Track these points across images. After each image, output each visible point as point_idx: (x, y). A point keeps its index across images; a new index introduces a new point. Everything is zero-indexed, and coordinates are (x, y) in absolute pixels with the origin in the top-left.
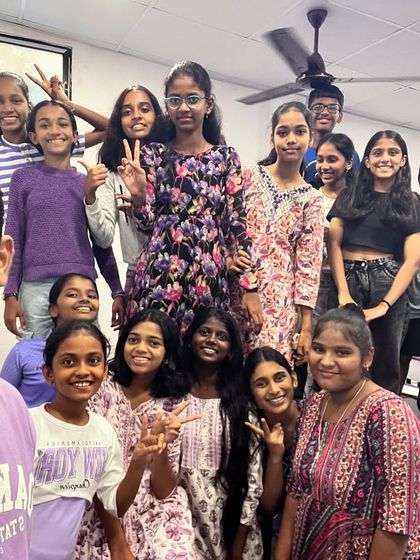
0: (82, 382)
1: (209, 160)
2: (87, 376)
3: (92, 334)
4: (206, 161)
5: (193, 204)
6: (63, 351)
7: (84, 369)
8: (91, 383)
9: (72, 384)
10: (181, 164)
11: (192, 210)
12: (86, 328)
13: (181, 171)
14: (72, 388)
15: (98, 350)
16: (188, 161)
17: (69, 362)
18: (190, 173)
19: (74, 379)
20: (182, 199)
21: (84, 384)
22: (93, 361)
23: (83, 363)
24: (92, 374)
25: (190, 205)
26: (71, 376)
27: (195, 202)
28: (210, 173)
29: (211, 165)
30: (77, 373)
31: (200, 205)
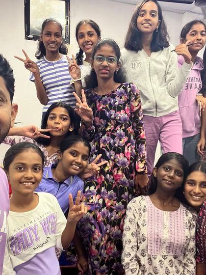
0: (28, 182)
1: (116, 95)
2: (32, 178)
3: (36, 152)
4: (114, 97)
5: (108, 125)
6: (17, 160)
7: (30, 173)
8: (33, 183)
9: (21, 183)
10: (99, 101)
11: (108, 129)
12: (33, 148)
13: (100, 106)
14: (21, 185)
15: (40, 162)
16: (103, 99)
17: (20, 168)
18: (104, 106)
19: (23, 180)
20: (101, 123)
21: (29, 184)
22: (36, 169)
23: (30, 170)
24: (35, 178)
25: (107, 126)
26: (22, 178)
27: (109, 124)
28: (117, 103)
29: (117, 99)
30: (26, 176)
31: (112, 125)
